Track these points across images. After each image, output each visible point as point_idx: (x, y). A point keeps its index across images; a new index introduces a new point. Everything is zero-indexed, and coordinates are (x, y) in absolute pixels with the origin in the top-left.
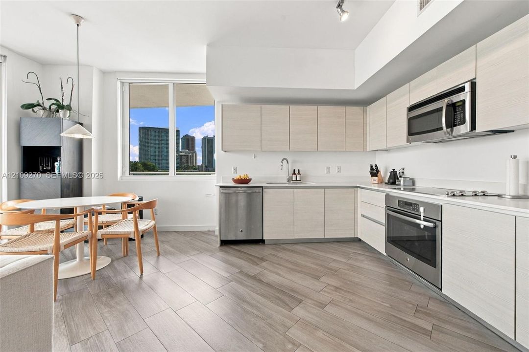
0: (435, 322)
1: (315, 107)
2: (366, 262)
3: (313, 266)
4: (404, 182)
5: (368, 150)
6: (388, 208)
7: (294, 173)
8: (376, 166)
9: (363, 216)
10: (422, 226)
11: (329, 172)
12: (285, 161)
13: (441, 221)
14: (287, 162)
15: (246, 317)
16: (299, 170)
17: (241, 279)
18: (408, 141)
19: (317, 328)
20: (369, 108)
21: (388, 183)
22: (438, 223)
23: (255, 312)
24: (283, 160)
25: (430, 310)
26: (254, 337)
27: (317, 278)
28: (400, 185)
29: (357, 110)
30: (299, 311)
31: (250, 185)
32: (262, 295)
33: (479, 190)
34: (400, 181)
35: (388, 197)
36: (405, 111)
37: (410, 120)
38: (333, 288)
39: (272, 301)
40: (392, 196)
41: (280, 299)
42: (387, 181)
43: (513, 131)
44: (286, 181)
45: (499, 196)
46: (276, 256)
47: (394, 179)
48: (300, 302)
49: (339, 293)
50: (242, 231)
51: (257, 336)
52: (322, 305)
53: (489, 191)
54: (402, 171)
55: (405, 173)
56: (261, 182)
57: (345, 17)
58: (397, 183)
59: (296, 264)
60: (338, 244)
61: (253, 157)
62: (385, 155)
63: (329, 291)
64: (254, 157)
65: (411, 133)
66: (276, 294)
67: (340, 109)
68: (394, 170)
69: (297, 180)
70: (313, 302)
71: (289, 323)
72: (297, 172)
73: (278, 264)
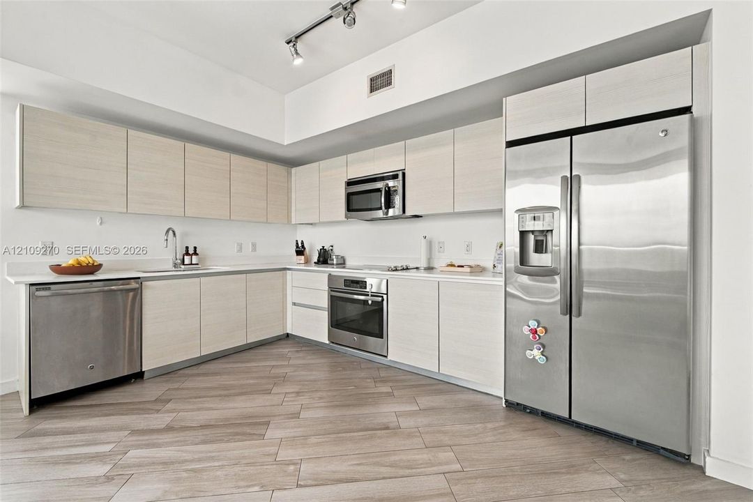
0: (391, 384)
1: (227, 154)
2: (309, 357)
3: (251, 382)
4: (337, 261)
5: (293, 223)
6: (331, 289)
7: (187, 253)
8: (302, 243)
9: (294, 304)
10: (370, 302)
11: (240, 250)
12: (171, 232)
13: (387, 294)
14: (174, 234)
15: (205, 477)
16: (195, 248)
17: (147, 440)
18: (347, 217)
19: (306, 437)
20: (294, 170)
21: (318, 263)
22: (385, 296)
23: (216, 464)
24: (168, 231)
25: (383, 377)
26: (239, 487)
27: (269, 392)
28: (333, 264)
29: (280, 169)
30: (273, 433)
31: (99, 276)
32: (204, 442)
33: (399, 265)
34: (333, 260)
35: (331, 278)
36: (343, 185)
37: (349, 196)
38: (293, 395)
39: (228, 441)
40: (335, 276)
41: (237, 434)
42: (316, 261)
43: (421, 217)
44: (170, 266)
45: (417, 268)
46: (183, 389)
47: (324, 258)
48: (268, 423)
49: (303, 396)
50: (92, 368)
51: (242, 484)
52: (296, 416)
53: (411, 266)
54: (331, 248)
55: (334, 250)
56: (117, 270)
57: (298, 61)
58: (329, 262)
59: (226, 388)
60: (263, 347)
61: (98, 224)
62: (310, 229)
63: (292, 399)
64: (101, 224)
65: (349, 208)
66: (229, 431)
67: (261, 165)
68: (323, 247)
69: (191, 264)
70: (283, 417)
71: (273, 450)
72: (191, 251)
73: (196, 398)
